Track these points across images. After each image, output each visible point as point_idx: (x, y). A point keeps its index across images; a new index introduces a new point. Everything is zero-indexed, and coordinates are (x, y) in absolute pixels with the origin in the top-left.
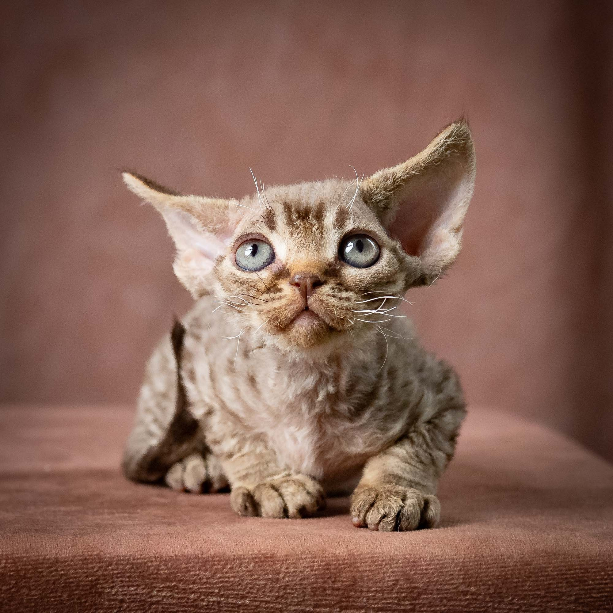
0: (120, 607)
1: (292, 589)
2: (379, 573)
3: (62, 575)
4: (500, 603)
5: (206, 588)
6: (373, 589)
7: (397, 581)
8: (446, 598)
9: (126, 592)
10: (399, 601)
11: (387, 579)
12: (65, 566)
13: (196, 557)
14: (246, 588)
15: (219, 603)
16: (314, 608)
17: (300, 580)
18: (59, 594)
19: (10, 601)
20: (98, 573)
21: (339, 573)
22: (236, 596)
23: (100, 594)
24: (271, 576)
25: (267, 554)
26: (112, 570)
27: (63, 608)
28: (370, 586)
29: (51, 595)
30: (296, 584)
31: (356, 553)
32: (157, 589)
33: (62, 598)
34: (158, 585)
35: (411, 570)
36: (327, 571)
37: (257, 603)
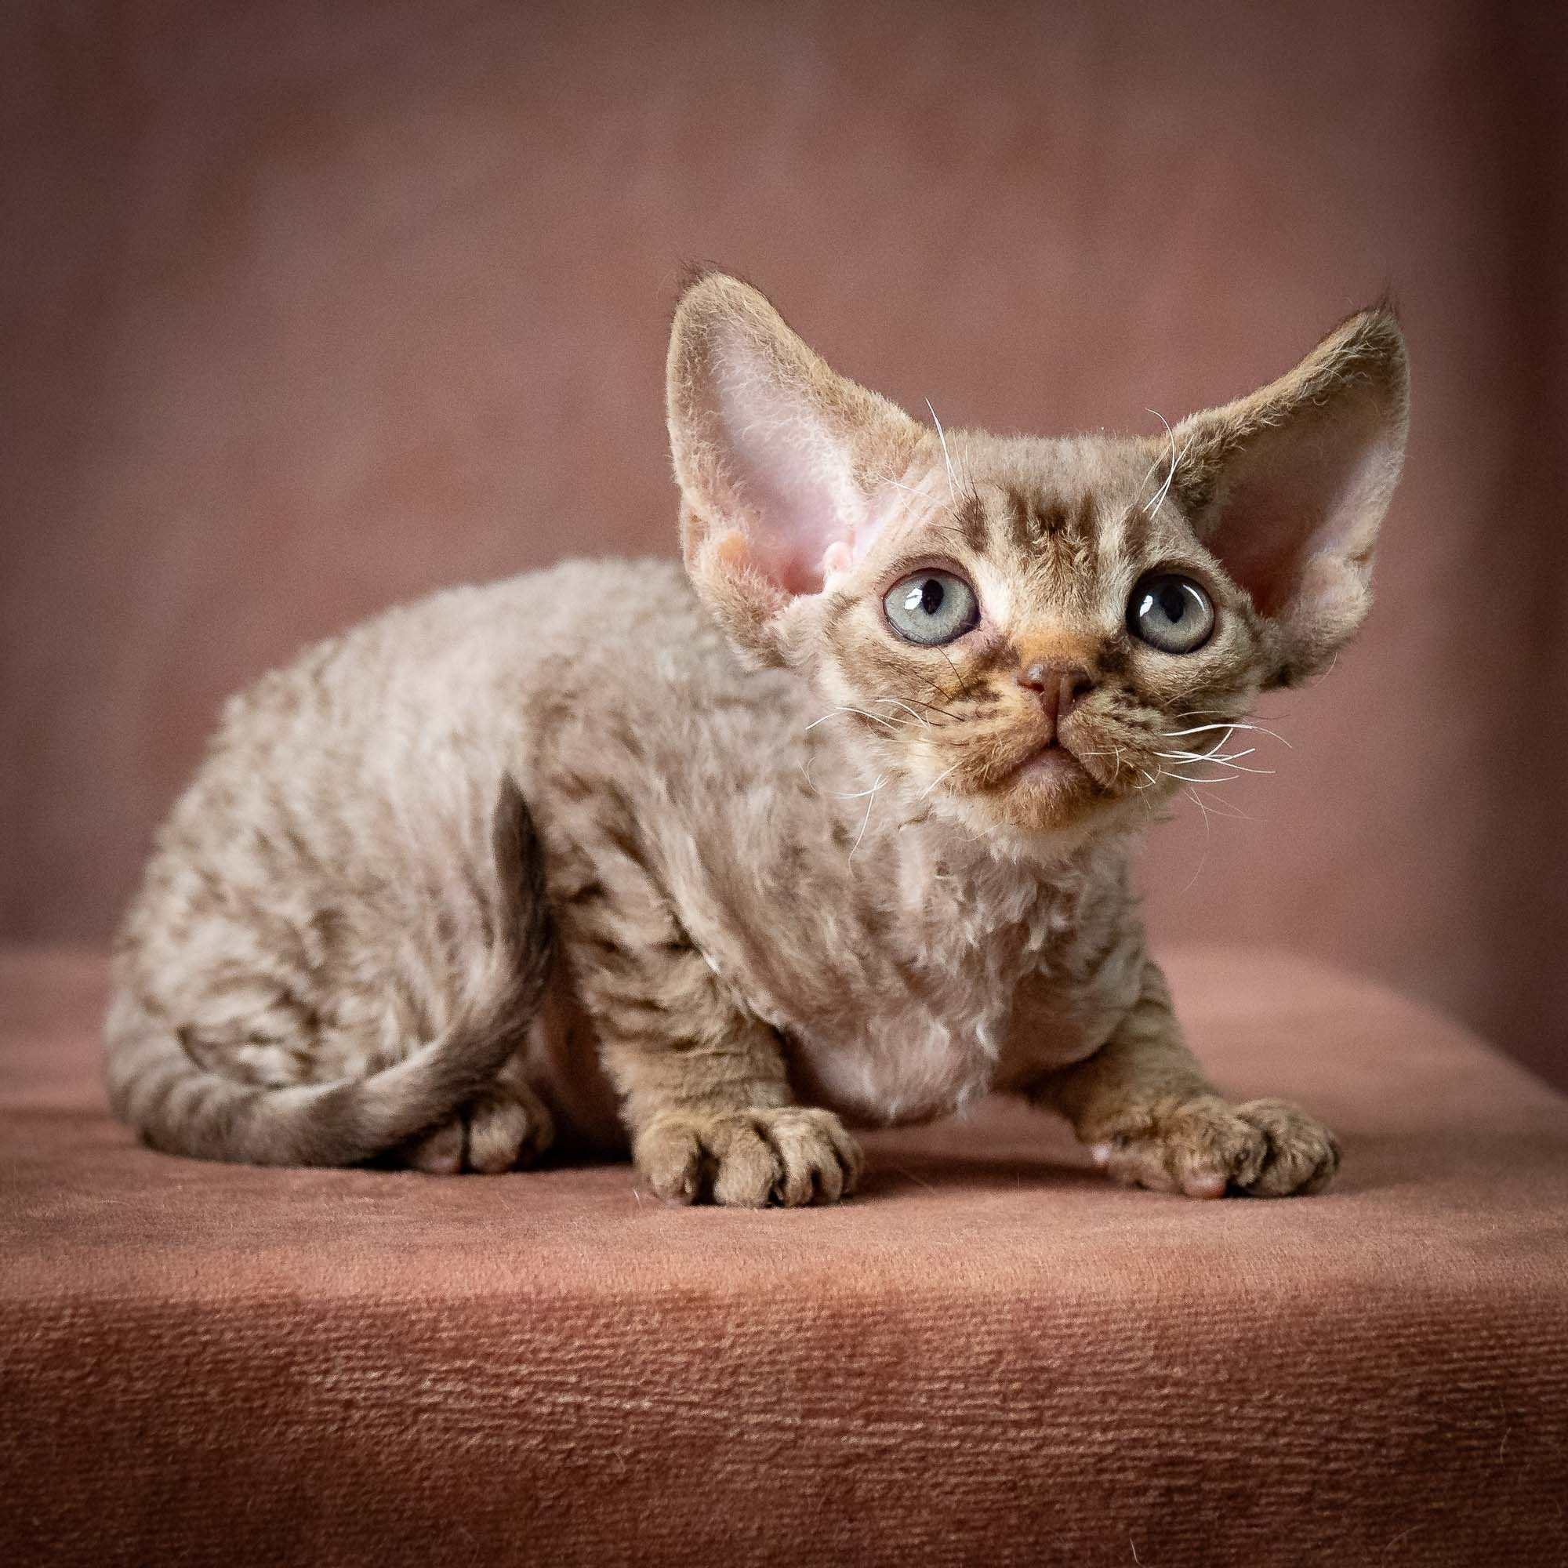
0: (344, 1420)
1: (752, 1375)
2: (956, 1336)
3: (206, 1344)
4: (1241, 1404)
5: (547, 1372)
6: (942, 1373)
7: (1000, 1353)
8: (1114, 1393)
9: (358, 1384)
10: (1004, 1400)
11: (977, 1349)
12: (214, 1322)
13: (526, 1300)
14: (642, 1372)
15: (579, 1407)
16: (803, 1418)
17: (770, 1353)
18: (201, 1389)
19: (85, 1405)
20: (291, 1339)
21: (862, 1334)
22: (620, 1392)
23: (298, 1388)
24: (701, 1344)
25: (693, 1292)
26: (326, 1330)
27: (209, 1420)
28: (937, 1365)
29: (182, 1391)
30: (761, 1363)
31: (903, 1289)
32: (432, 1376)
33: (207, 1399)
34: (434, 1366)
35: (1033, 1328)
36: (835, 1332)
37: (669, 1408)
